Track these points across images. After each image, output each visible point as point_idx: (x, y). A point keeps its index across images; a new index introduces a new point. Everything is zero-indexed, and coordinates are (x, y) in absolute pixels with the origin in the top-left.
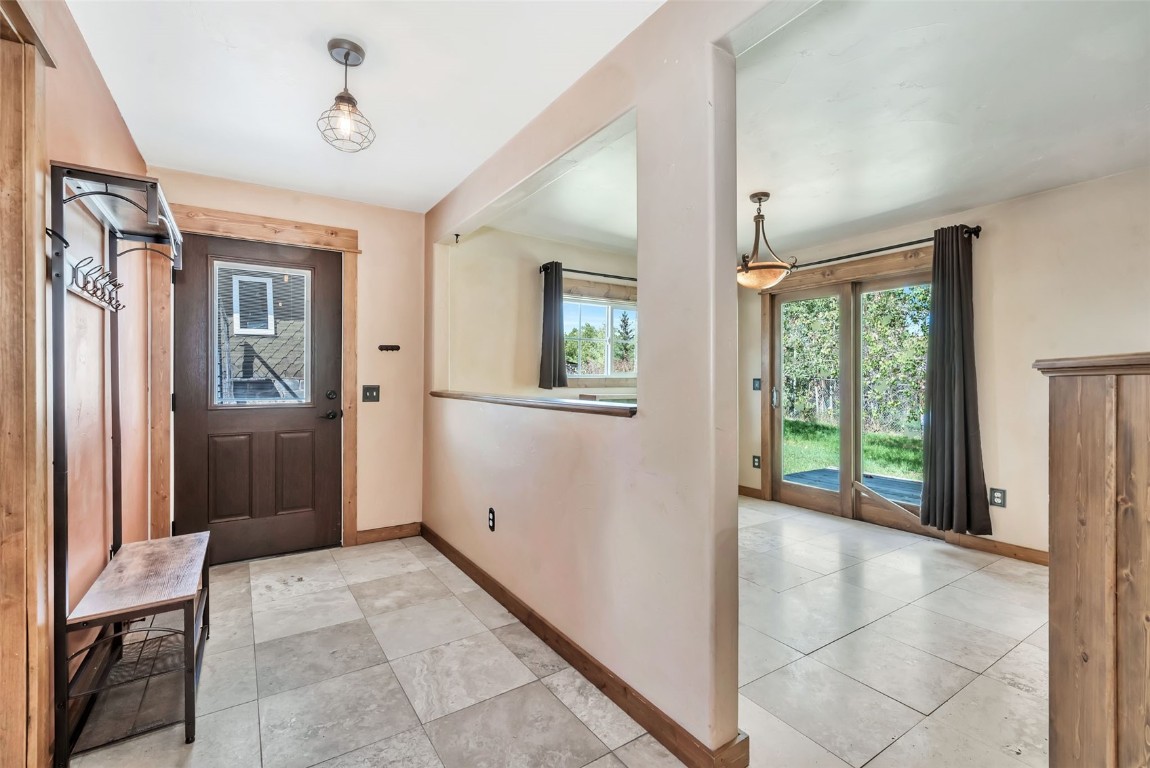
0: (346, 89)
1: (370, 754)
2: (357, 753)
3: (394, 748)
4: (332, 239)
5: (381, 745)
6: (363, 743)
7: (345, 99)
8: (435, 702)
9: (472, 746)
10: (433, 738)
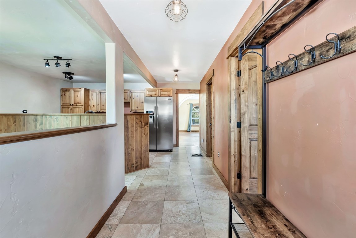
1: (177, 221)
2: (180, 222)
3: (171, 220)
5: (174, 222)
6: (178, 225)
8: (152, 230)
9: (154, 213)
10: (161, 219)
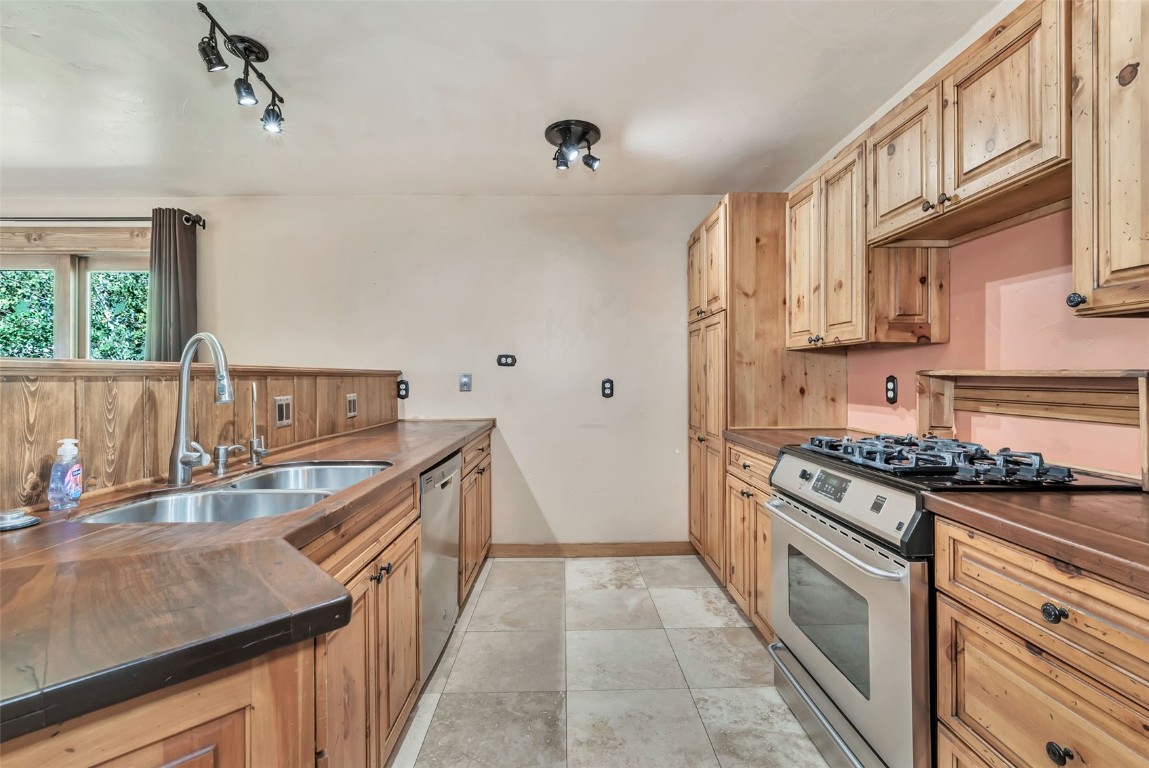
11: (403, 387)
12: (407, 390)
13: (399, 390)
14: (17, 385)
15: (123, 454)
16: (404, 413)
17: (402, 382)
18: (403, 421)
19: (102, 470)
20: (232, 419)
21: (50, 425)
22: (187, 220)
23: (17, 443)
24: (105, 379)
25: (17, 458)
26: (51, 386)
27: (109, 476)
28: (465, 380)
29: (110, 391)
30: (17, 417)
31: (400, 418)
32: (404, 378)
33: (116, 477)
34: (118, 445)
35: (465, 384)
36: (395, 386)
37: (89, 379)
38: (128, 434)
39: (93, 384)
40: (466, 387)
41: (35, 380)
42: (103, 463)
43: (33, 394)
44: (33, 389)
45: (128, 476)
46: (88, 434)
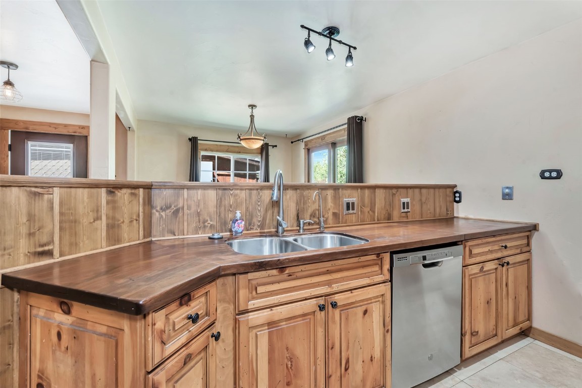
0: (9, 79)
4: (81, 130)
7: (8, 83)
11: (457, 195)
12: (460, 197)
13: (455, 197)
14: (226, 191)
15: (264, 219)
16: (458, 213)
17: (457, 192)
18: (457, 217)
19: (256, 224)
20: (318, 208)
21: (237, 206)
22: (358, 119)
23: (227, 211)
24: (257, 189)
25: (227, 216)
26: (238, 192)
27: (259, 226)
28: (507, 191)
29: (259, 194)
30: (226, 202)
31: (455, 215)
32: (458, 189)
33: (262, 226)
34: (262, 215)
35: (508, 194)
36: (452, 195)
37: (251, 189)
38: (266, 211)
39: (252, 191)
40: (508, 196)
41: (232, 190)
42: (256, 221)
43: (231, 195)
44: (231, 193)
45: (266, 227)
46: (251, 210)
